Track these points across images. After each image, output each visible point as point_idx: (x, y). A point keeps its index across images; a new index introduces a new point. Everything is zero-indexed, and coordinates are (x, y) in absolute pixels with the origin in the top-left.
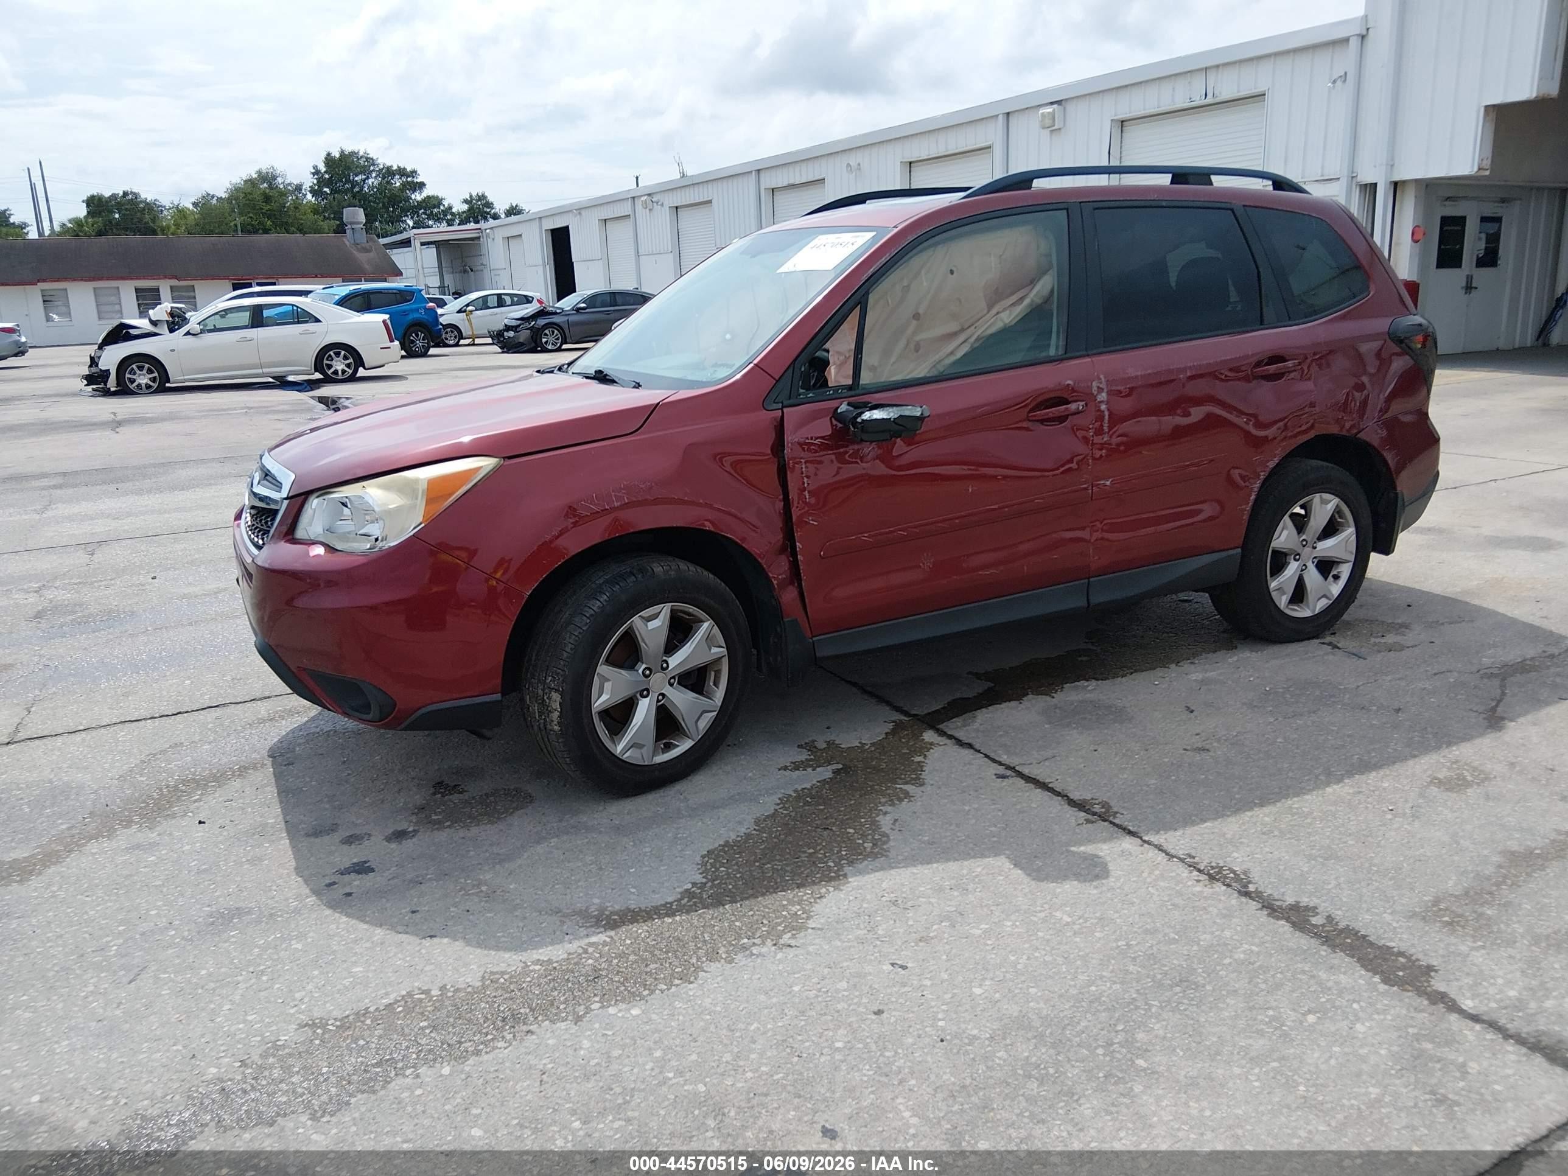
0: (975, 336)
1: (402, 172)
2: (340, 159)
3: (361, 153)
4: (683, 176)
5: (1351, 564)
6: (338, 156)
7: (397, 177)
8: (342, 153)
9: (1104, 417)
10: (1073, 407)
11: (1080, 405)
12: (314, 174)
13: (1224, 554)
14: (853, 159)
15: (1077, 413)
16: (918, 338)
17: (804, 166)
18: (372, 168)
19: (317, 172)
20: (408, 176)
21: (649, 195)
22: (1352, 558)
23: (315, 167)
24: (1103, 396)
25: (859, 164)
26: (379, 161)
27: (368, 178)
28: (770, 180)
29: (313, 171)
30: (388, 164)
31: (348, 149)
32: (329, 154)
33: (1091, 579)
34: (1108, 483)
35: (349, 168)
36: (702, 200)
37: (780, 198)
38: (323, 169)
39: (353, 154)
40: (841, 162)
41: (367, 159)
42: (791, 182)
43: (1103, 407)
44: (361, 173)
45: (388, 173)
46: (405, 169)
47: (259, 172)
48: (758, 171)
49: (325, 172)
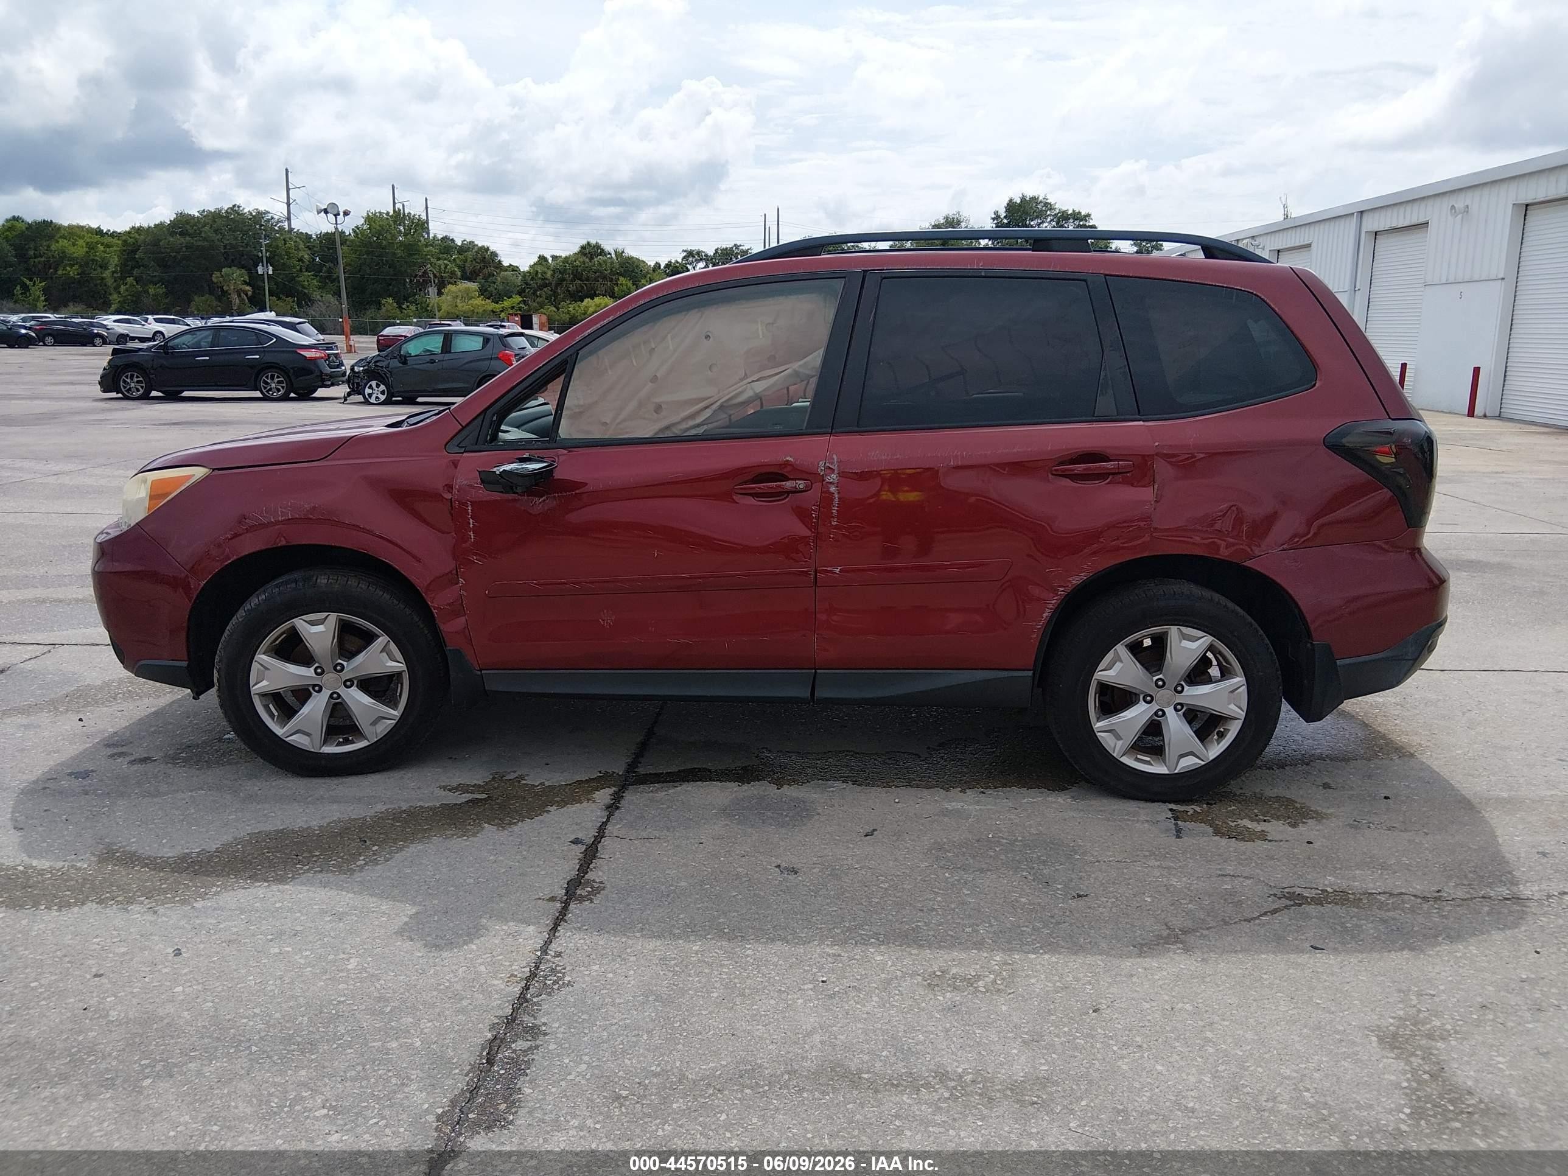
0: (718, 404)
1: (1076, 216)
2: (1020, 205)
3: (1041, 198)
4: (1286, 217)
5: (1241, 722)
6: (1019, 201)
7: (1071, 220)
8: (1023, 199)
9: (832, 500)
10: (789, 484)
11: (801, 484)
12: (994, 219)
13: (1005, 674)
14: (1460, 202)
15: (795, 491)
16: (658, 400)
17: (1409, 208)
18: (1049, 213)
19: (997, 217)
20: (1081, 221)
21: (1253, 237)
22: (1242, 714)
23: (996, 213)
24: (833, 477)
25: (1467, 206)
26: (1057, 206)
27: (1043, 222)
28: (1372, 223)
29: (994, 216)
30: (1064, 209)
31: (1029, 194)
32: (1011, 200)
33: (818, 671)
34: (837, 571)
35: (1027, 214)
36: (1302, 243)
37: (1381, 240)
38: (1003, 215)
39: (1034, 199)
40: (1446, 203)
41: (1046, 204)
42: (1394, 224)
43: (833, 489)
44: (1037, 217)
45: (1064, 217)
46: (1079, 213)
47: (946, 218)
48: (1362, 212)
49: (1005, 217)
